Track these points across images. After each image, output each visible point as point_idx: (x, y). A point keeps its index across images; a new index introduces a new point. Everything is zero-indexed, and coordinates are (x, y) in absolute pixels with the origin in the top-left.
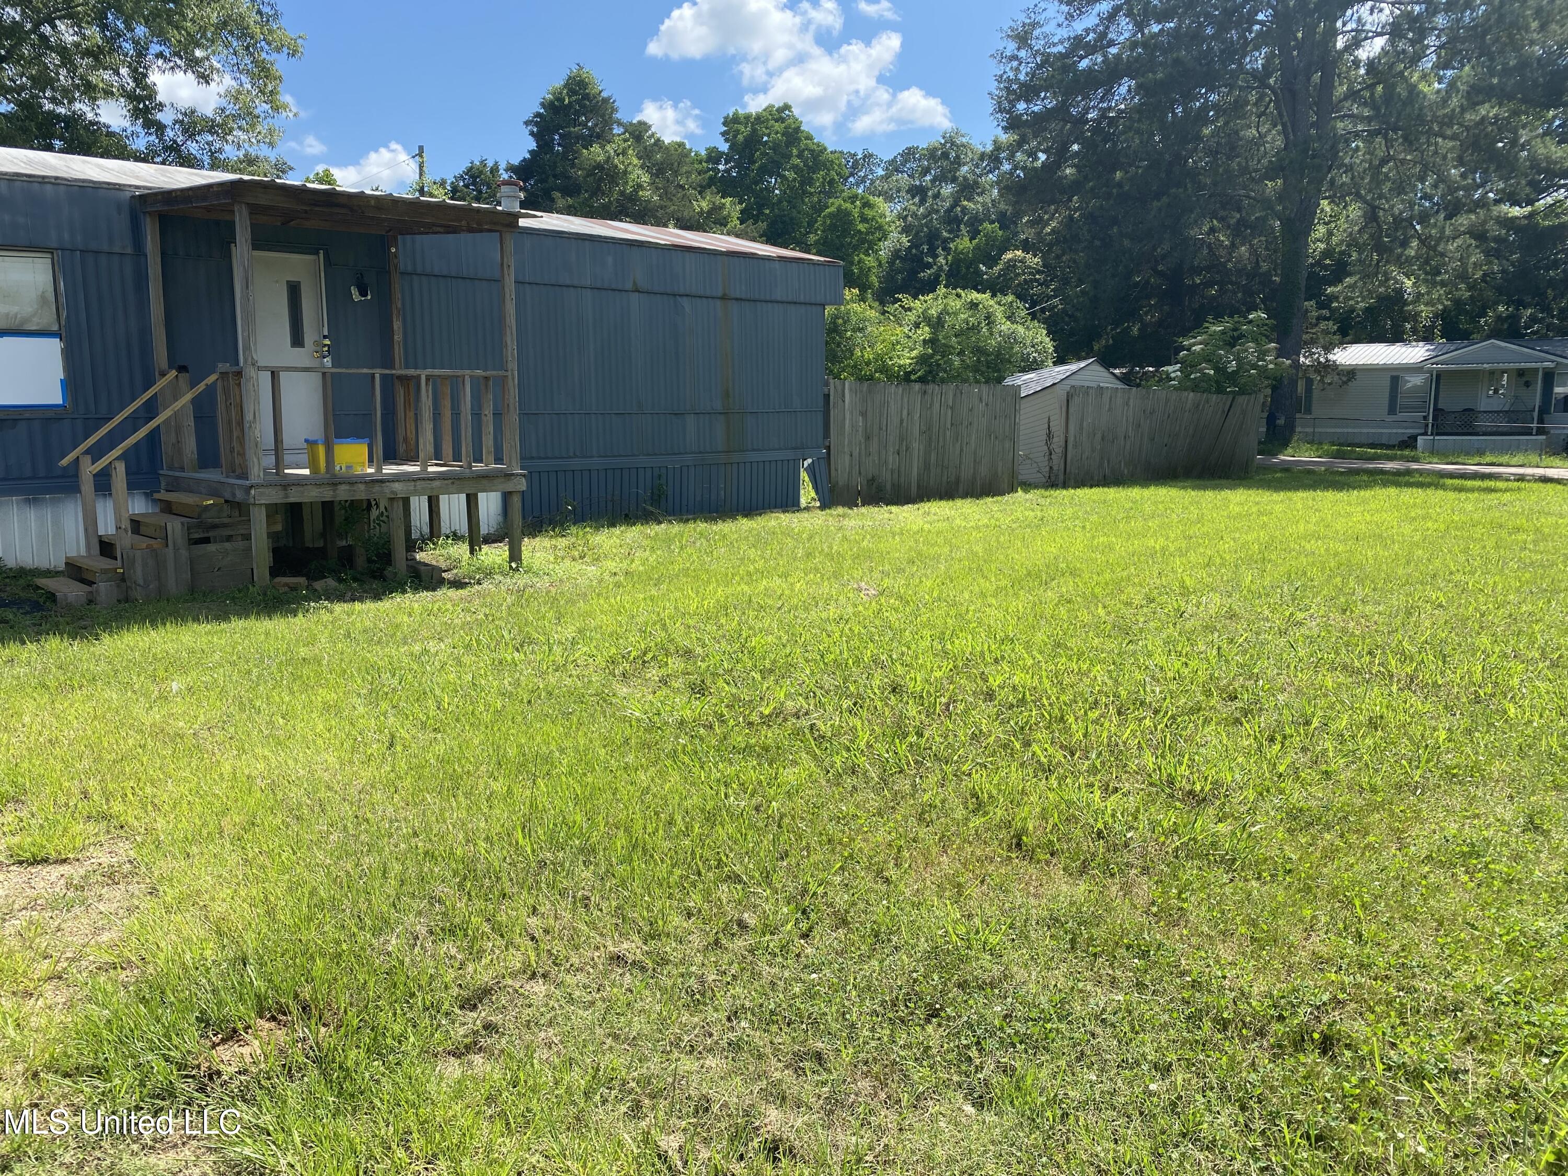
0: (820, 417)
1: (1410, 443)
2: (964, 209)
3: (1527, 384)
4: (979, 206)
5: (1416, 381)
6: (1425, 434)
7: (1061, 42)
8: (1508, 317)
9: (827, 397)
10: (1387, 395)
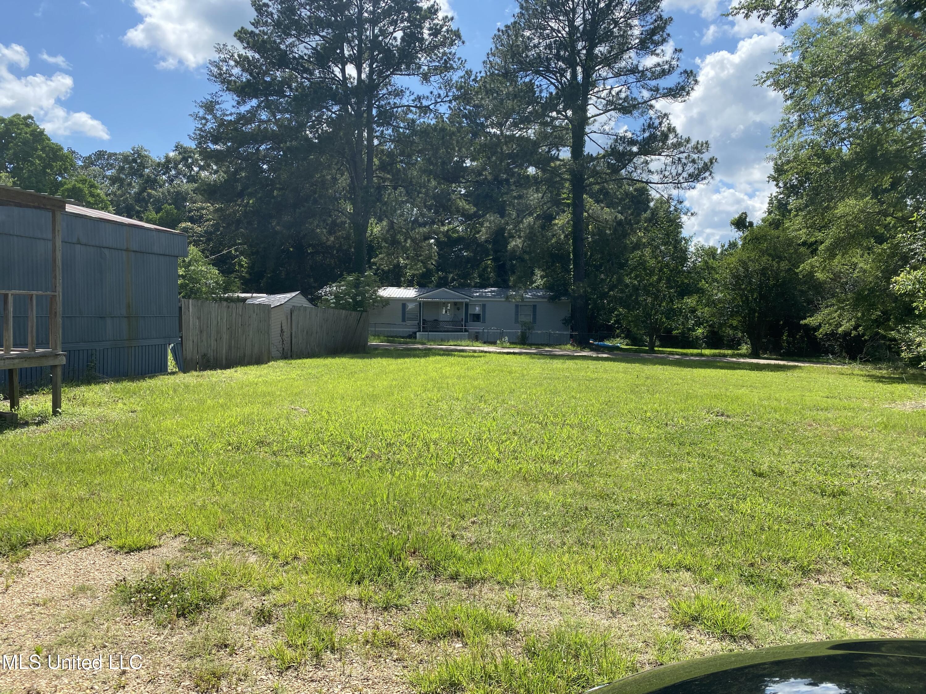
0: (177, 319)
1: (413, 336)
2: (149, 195)
3: (458, 309)
4: (160, 194)
5: (410, 306)
6: (419, 331)
7: (231, 114)
8: (443, 277)
9: (180, 308)
10: (401, 312)
